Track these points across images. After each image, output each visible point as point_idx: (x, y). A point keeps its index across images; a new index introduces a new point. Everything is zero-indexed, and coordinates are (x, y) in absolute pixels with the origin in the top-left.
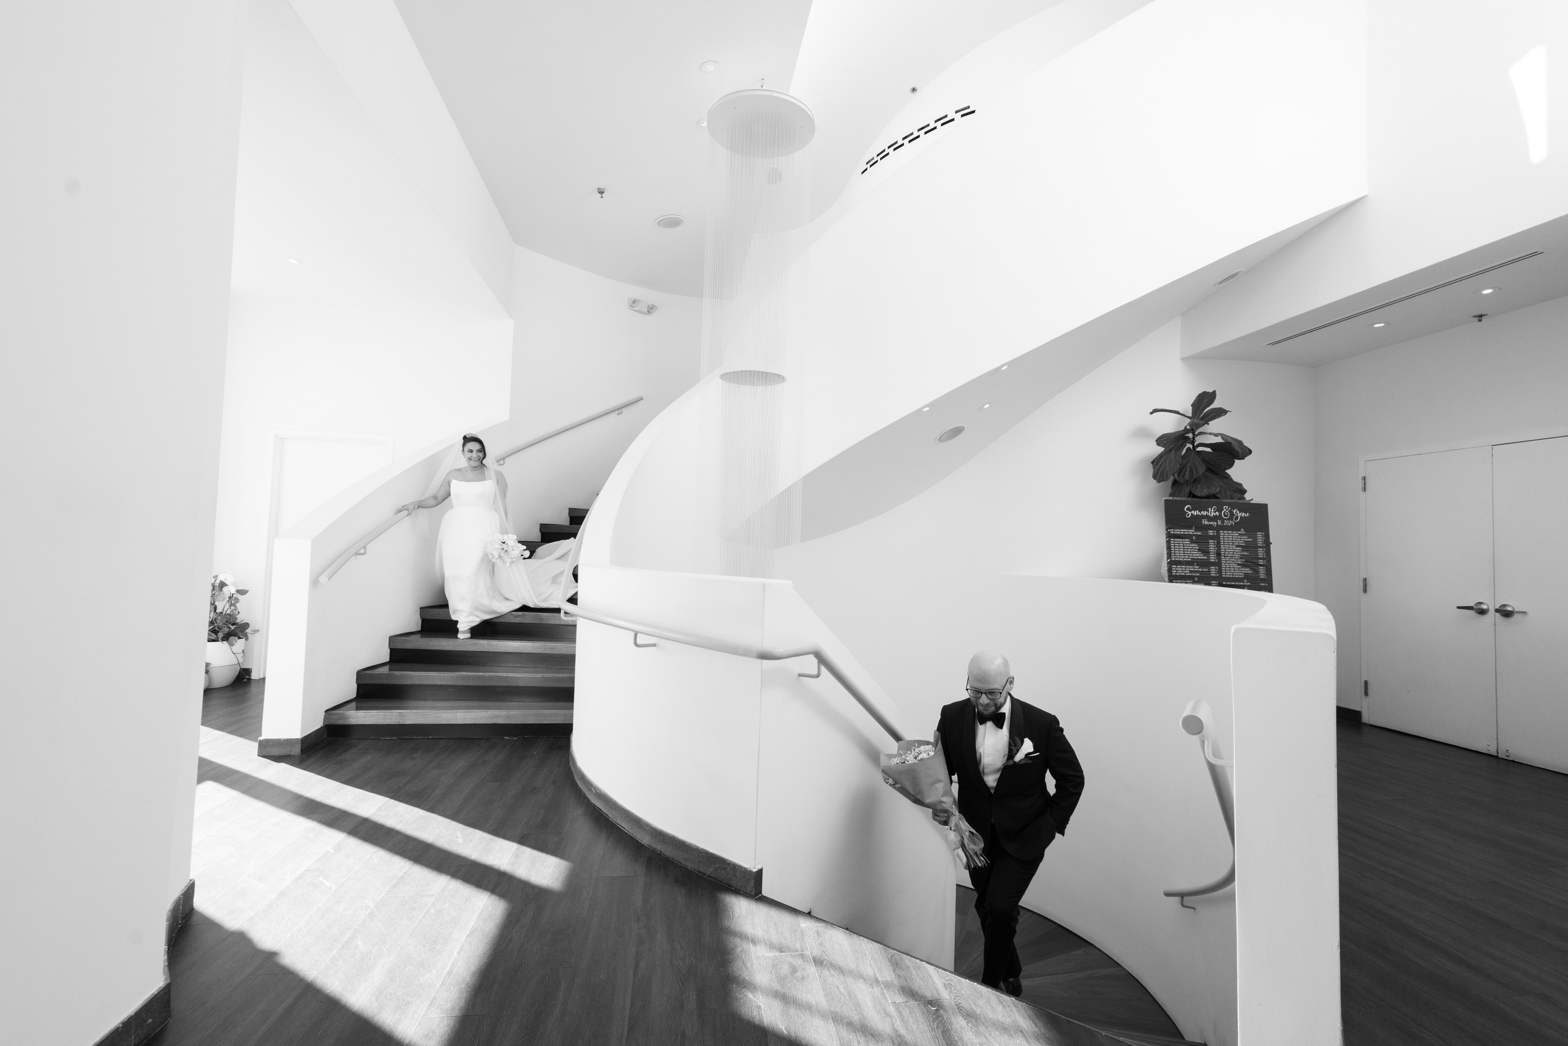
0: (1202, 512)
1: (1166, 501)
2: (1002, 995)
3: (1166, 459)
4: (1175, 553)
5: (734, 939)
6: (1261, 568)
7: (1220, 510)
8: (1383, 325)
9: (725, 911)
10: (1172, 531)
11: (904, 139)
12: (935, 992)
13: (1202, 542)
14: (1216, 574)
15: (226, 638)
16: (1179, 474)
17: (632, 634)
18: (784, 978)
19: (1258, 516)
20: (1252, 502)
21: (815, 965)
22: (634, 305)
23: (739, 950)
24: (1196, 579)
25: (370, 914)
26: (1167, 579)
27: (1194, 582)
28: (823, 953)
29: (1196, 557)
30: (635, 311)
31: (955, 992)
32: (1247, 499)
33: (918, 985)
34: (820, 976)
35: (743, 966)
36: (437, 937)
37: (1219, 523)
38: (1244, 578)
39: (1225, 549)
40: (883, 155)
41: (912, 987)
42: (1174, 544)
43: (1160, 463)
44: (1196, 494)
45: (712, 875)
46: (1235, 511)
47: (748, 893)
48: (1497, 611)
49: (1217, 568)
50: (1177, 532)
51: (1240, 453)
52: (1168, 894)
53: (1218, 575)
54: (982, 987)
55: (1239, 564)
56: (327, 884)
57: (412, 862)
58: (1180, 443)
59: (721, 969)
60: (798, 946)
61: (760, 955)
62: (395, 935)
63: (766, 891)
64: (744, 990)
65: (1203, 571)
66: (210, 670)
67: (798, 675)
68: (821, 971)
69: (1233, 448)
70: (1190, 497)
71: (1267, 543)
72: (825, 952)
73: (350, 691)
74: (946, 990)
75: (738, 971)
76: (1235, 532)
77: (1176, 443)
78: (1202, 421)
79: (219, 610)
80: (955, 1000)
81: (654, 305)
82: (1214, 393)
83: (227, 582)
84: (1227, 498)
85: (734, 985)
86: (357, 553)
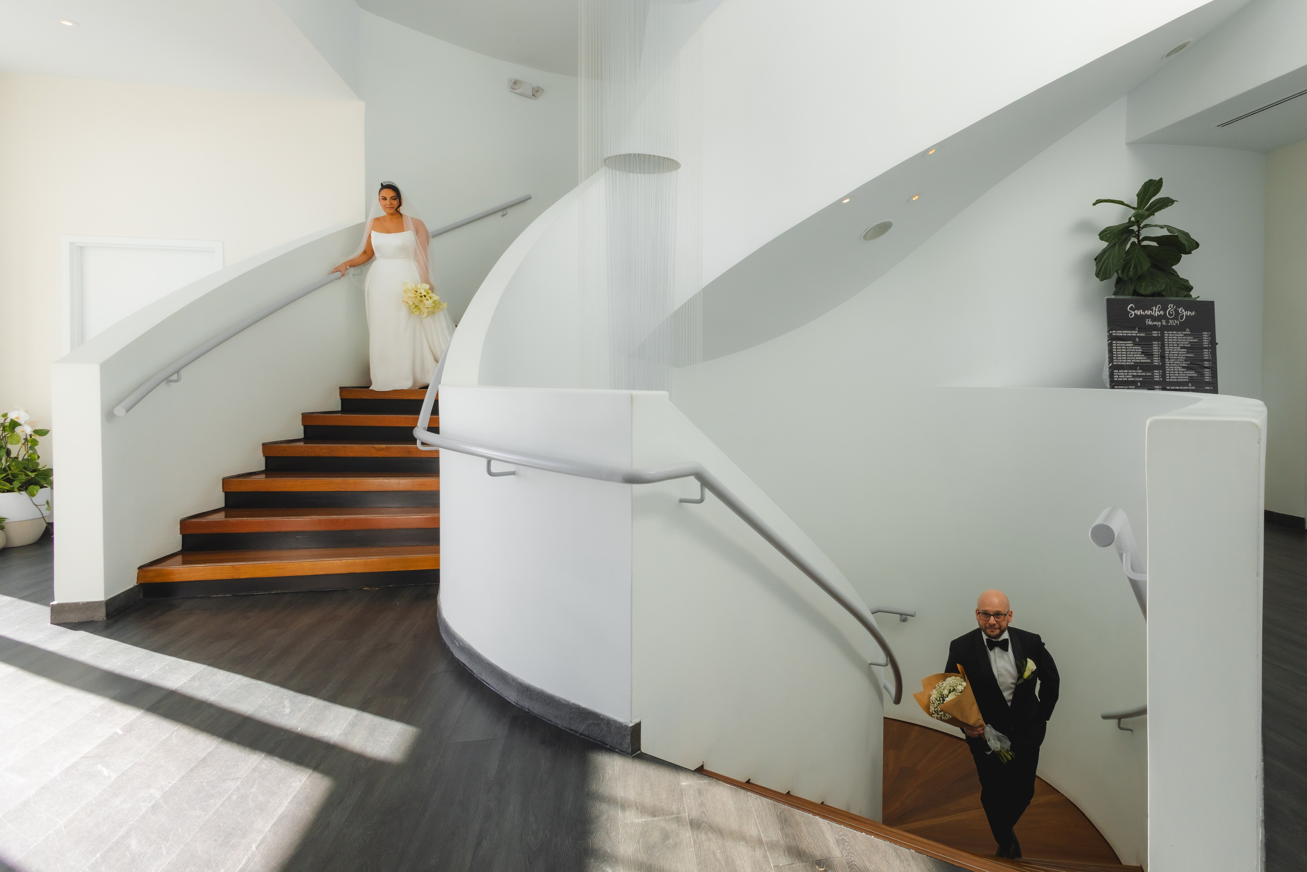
0: (1146, 312)
1: (1108, 300)
2: (901, 848)
3: (1109, 255)
4: (1117, 357)
5: (600, 805)
6: (1207, 370)
7: (1164, 309)
9: (594, 772)
10: (1114, 333)
12: (825, 851)
13: (1145, 344)
14: (1160, 378)
15: (24, 487)
16: (1123, 271)
17: (485, 461)
18: (653, 847)
19: (1206, 311)
20: (1198, 299)
21: (692, 828)
22: (516, 87)
23: (604, 817)
24: (1139, 384)
25: (153, 806)
26: (1108, 386)
27: (1137, 388)
28: (703, 815)
29: (1139, 361)
30: (517, 93)
31: (848, 848)
32: (1193, 297)
33: (808, 843)
34: (695, 842)
35: (607, 837)
36: (234, 829)
37: (1164, 323)
38: (1189, 382)
39: (1170, 351)
41: (800, 846)
42: (1117, 346)
43: (1103, 260)
44: (1139, 292)
45: (584, 733)
46: (1180, 310)
47: (624, 751)
49: (1161, 371)
50: (1120, 333)
51: (1187, 246)
52: (1105, 717)
53: (1161, 379)
54: (879, 840)
55: (1183, 367)
56: (106, 772)
57: (220, 740)
58: (1125, 236)
59: (579, 842)
60: (674, 808)
61: (629, 821)
62: (180, 830)
63: (646, 747)
64: (602, 865)
65: (1146, 376)
66: (6, 526)
67: (678, 500)
68: (697, 836)
69: (1180, 242)
70: (1133, 295)
71: (1213, 344)
72: (704, 813)
73: (174, 542)
74: (838, 846)
75: (599, 843)
76: (1180, 333)
77: (1120, 237)
78: (1147, 213)
79: (13, 455)
80: (847, 858)
81: (540, 88)
82: (1160, 181)
83: (19, 421)
84: (1173, 296)
85: (592, 860)
86: (167, 380)
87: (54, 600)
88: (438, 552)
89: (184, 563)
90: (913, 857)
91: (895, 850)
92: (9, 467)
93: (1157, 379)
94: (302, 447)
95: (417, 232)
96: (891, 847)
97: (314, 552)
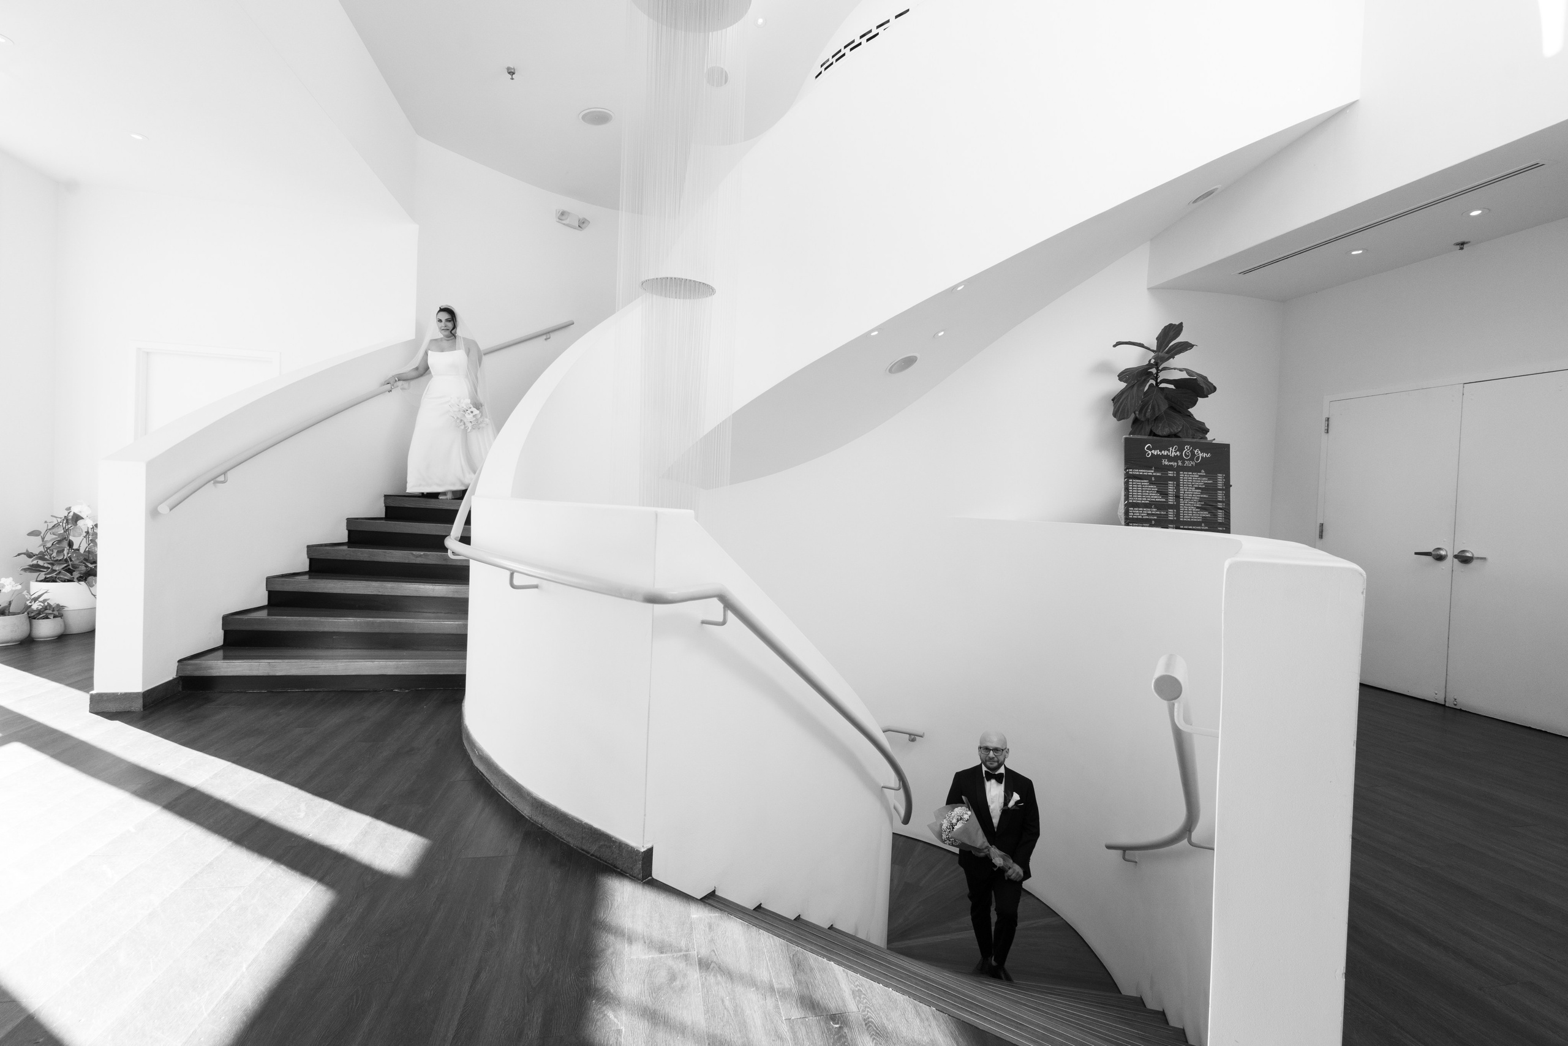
0: (1163, 452)
1: (1126, 439)
3: (1128, 396)
4: (1133, 495)
5: (606, 937)
6: (1220, 511)
7: (1181, 450)
8: (1360, 252)
9: (603, 899)
10: (1131, 471)
11: (861, 37)
12: (840, 1003)
13: (1161, 483)
14: (1174, 517)
16: (1140, 412)
17: (508, 573)
18: (659, 989)
19: (1220, 455)
20: (1214, 442)
21: (700, 969)
22: (563, 218)
23: (610, 951)
24: (1153, 522)
25: (150, 914)
26: (1123, 523)
27: (1151, 526)
28: (713, 954)
29: (1154, 500)
30: (564, 224)
31: (864, 1001)
32: (1209, 439)
33: (821, 994)
34: (703, 985)
35: (611, 974)
36: (227, 945)
37: (1180, 464)
38: (1202, 522)
39: (1184, 492)
40: (839, 56)
41: (814, 997)
42: (1133, 485)
43: (1121, 400)
44: (1157, 433)
45: (595, 854)
46: (1196, 451)
47: (635, 875)
48: (1456, 557)
49: (1175, 511)
50: (1136, 472)
51: (1205, 389)
52: (1109, 847)
53: (1175, 518)
54: (898, 993)
55: (1197, 508)
56: (110, 873)
58: (1143, 378)
59: (582, 979)
60: (683, 944)
61: (634, 957)
63: (657, 873)
64: (604, 1008)
65: (1160, 514)
66: (65, 614)
67: (700, 621)
68: (706, 978)
69: (1199, 385)
70: (1150, 435)
71: (1227, 485)
72: (714, 951)
73: (216, 637)
74: (854, 998)
75: (603, 981)
76: (1195, 473)
77: (1139, 379)
78: (1167, 356)
79: (75, 547)
80: (863, 1013)
81: (586, 220)
82: (1181, 326)
83: (82, 515)
84: (1189, 438)
85: (594, 1001)
86: (214, 480)
87: (93, 689)
88: (465, 658)
89: (225, 658)
90: (933, 1015)
91: (915, 1007)
92: (70, 558)
93: (1171, 518)
94: (344, 550)
95: (468, 353)
96: (910, 1002)
97: (350, 652)
